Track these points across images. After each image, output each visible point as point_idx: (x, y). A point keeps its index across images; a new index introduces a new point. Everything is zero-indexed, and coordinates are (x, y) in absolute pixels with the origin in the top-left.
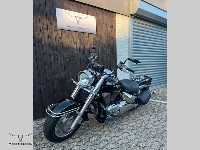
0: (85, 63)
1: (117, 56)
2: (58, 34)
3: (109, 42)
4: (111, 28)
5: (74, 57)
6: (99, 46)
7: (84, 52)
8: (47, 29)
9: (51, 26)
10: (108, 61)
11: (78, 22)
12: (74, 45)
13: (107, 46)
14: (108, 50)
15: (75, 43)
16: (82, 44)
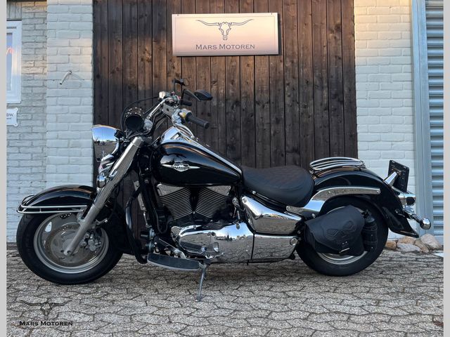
0: (239, 130)
1: (358, 109)
2: (174, 68)
3: (324, 71)
4: (332, 32)
5: (209, 115)
6: (288, 84)
7: (237, 103)
8: (151, 61)
9: (159, 52)
10: (318, 125)
11: (225, 34)
12: (211, 87)
13: (318, 83)
14: (318, 92)
15: (215, 82)
16: (232, 84)
